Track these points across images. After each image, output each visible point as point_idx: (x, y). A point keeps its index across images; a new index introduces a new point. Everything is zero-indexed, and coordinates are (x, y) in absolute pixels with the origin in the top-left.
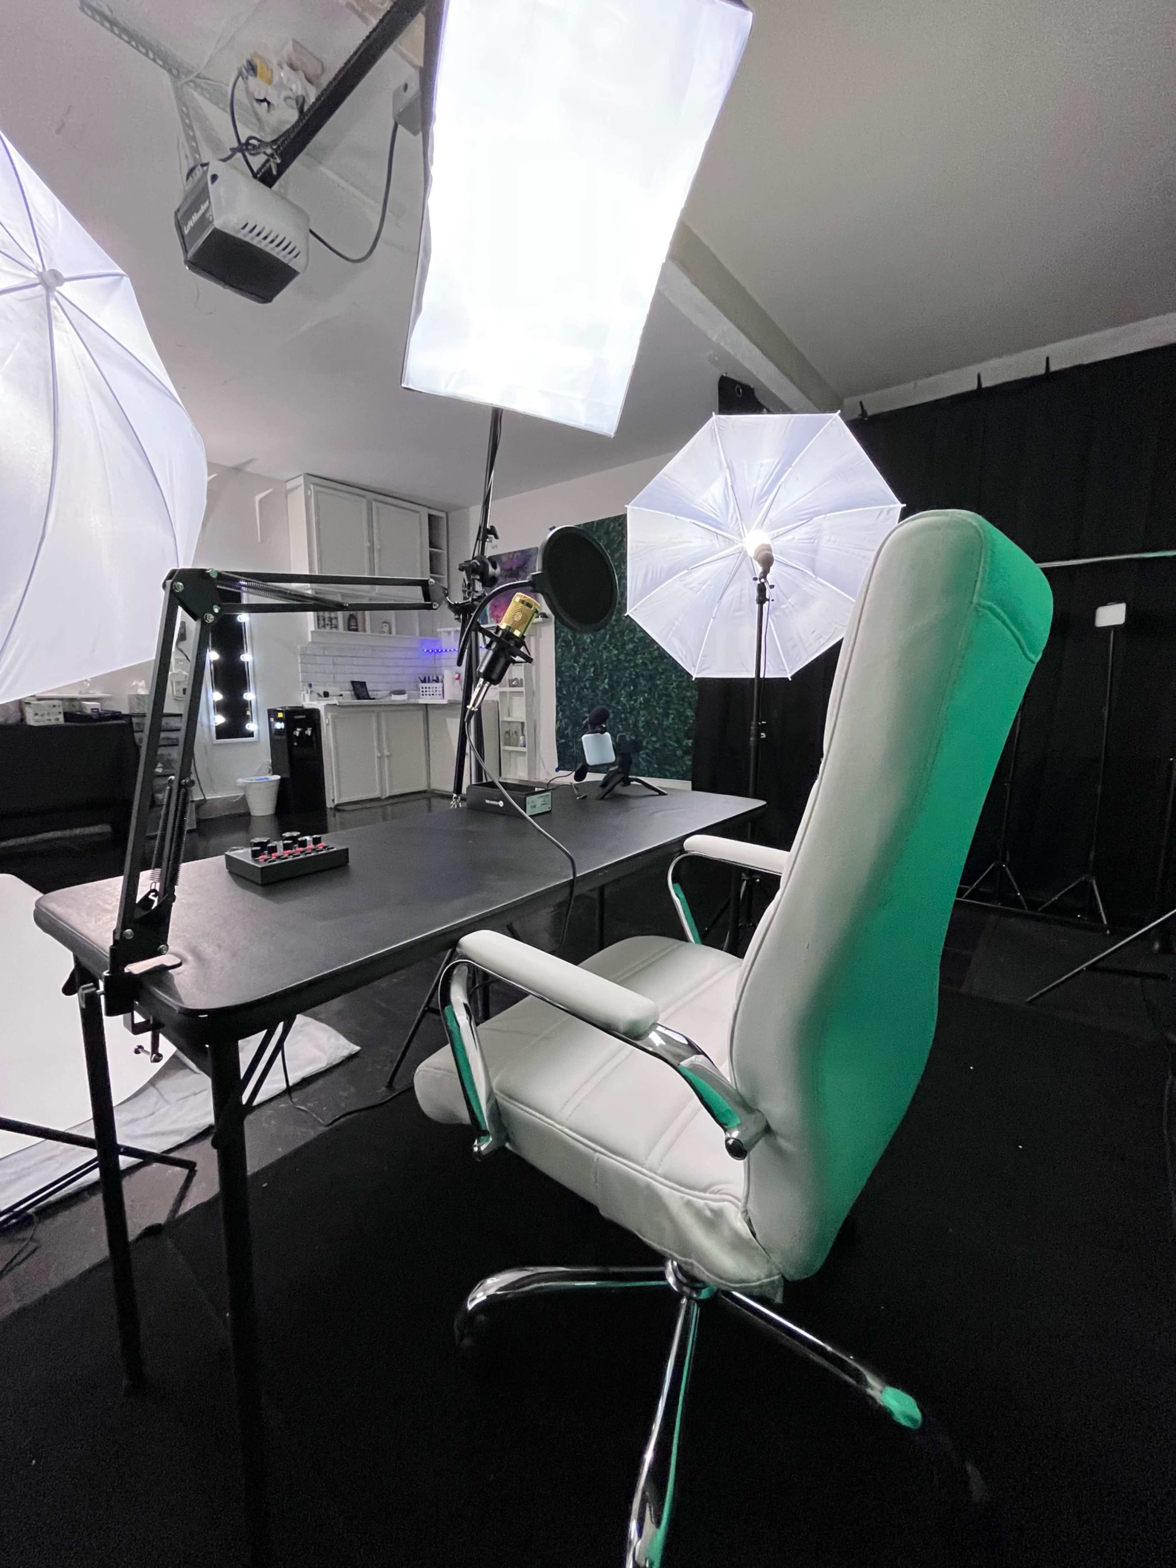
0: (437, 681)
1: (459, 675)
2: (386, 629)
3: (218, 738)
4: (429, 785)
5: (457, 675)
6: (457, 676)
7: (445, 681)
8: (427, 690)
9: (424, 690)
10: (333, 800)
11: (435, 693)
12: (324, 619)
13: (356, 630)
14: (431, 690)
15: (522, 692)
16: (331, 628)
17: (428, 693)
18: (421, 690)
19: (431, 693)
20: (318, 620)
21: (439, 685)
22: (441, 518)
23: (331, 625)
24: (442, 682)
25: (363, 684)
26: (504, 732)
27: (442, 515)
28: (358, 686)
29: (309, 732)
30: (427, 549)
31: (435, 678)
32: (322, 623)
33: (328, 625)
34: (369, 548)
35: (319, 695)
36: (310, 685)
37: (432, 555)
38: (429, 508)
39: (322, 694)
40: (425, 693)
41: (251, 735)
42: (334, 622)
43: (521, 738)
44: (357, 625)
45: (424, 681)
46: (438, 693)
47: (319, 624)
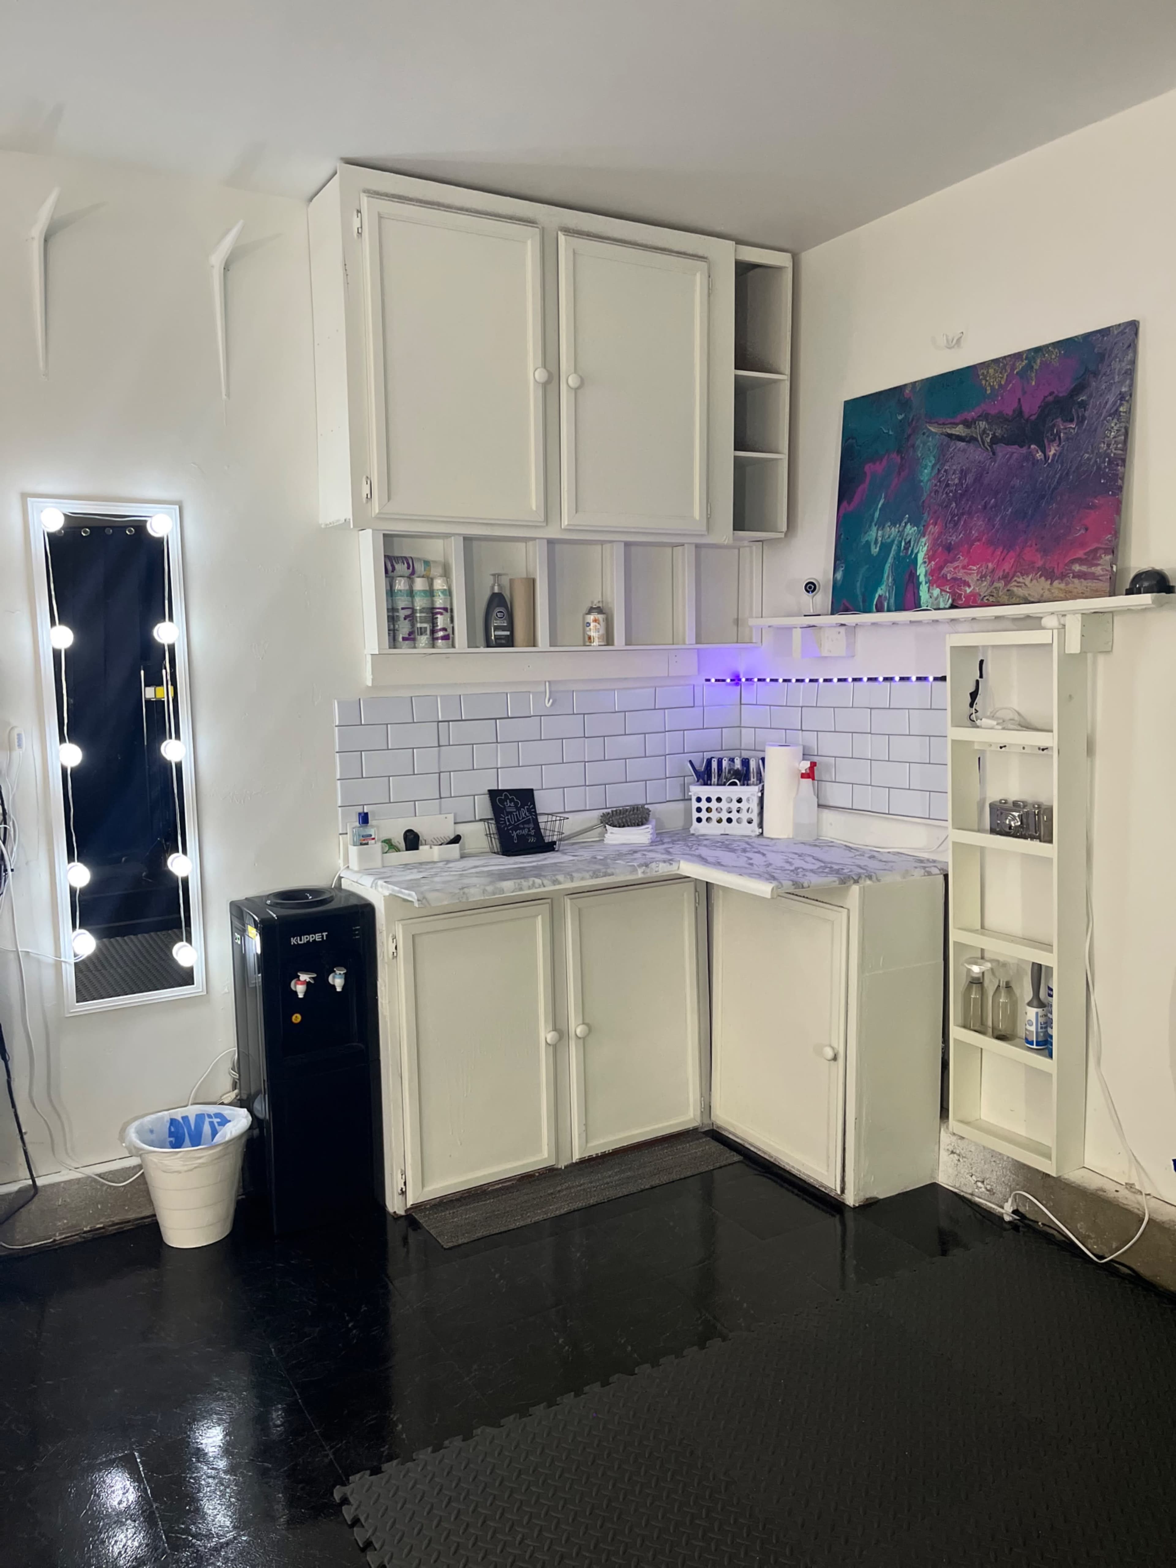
0: (742, 776)
1: (813, 765)
2: (595, 631)
3: (81, 998)
4: (707, 1108)
5: (807, 765)
6: (805, 766)
7: (769, 775)
8: (714, 805)
9: (704, 805)
10: (403, 1193)
11: (734, 816)
12: (411, 617)
13: (509, 642)
14: (724, 805)
15: (1049, 860)
16: (434, 639)
17: (714, 815)
18: (695, 805)
19: (725, 816)
20: (392, 619)
21: (750, 792)
22: (779, 269)
23: (433, 631)
24: (760, 779)
25: (526, 797)
26: (964, 982)
27: (781, 260)
28: (510, 806)
29: (337, 981)
30: (727, 372)
31: (738, 765)
32: (404, 628)
33: (422, 632)
34: (545, 385)
35: (389, 845)
36: (364, 819)
37: (741, 390)
38: (739, 242)
39: (400, 841)
40: (704, 815)
41: (186, 977)
42: (441, 621)
43: (1032, 1013)
44: (511, 627)
45: (704, 776)
46: (744, 816)
47: (393, 633)
